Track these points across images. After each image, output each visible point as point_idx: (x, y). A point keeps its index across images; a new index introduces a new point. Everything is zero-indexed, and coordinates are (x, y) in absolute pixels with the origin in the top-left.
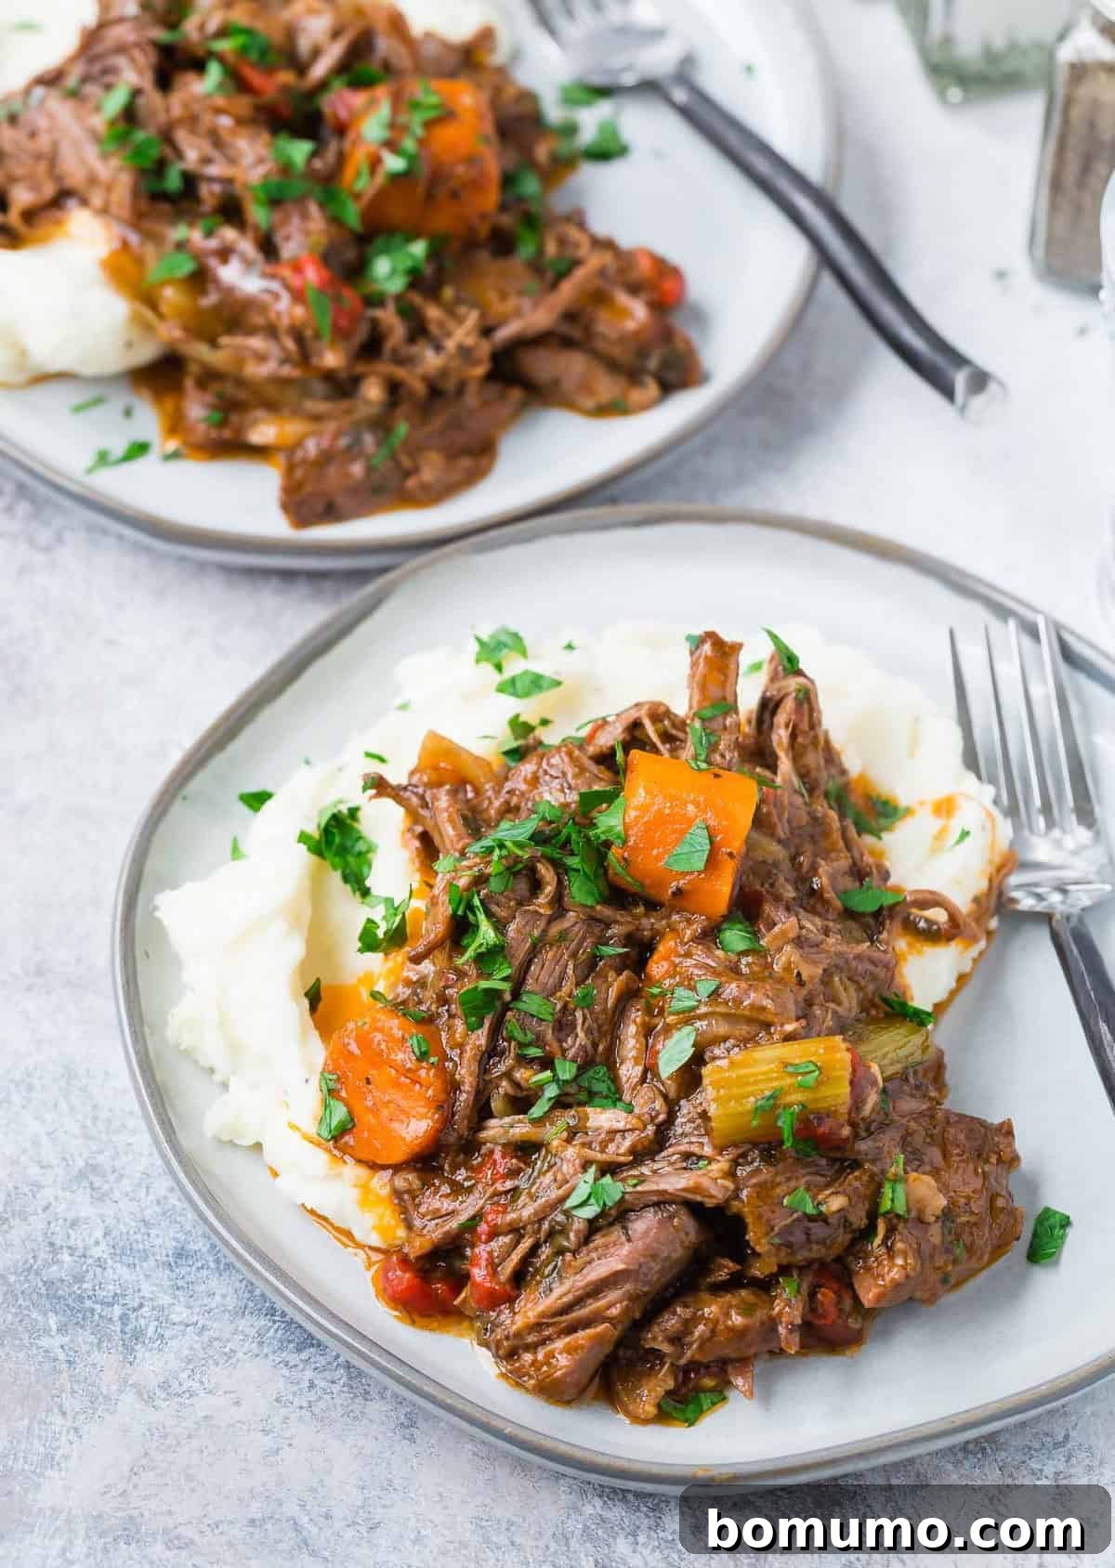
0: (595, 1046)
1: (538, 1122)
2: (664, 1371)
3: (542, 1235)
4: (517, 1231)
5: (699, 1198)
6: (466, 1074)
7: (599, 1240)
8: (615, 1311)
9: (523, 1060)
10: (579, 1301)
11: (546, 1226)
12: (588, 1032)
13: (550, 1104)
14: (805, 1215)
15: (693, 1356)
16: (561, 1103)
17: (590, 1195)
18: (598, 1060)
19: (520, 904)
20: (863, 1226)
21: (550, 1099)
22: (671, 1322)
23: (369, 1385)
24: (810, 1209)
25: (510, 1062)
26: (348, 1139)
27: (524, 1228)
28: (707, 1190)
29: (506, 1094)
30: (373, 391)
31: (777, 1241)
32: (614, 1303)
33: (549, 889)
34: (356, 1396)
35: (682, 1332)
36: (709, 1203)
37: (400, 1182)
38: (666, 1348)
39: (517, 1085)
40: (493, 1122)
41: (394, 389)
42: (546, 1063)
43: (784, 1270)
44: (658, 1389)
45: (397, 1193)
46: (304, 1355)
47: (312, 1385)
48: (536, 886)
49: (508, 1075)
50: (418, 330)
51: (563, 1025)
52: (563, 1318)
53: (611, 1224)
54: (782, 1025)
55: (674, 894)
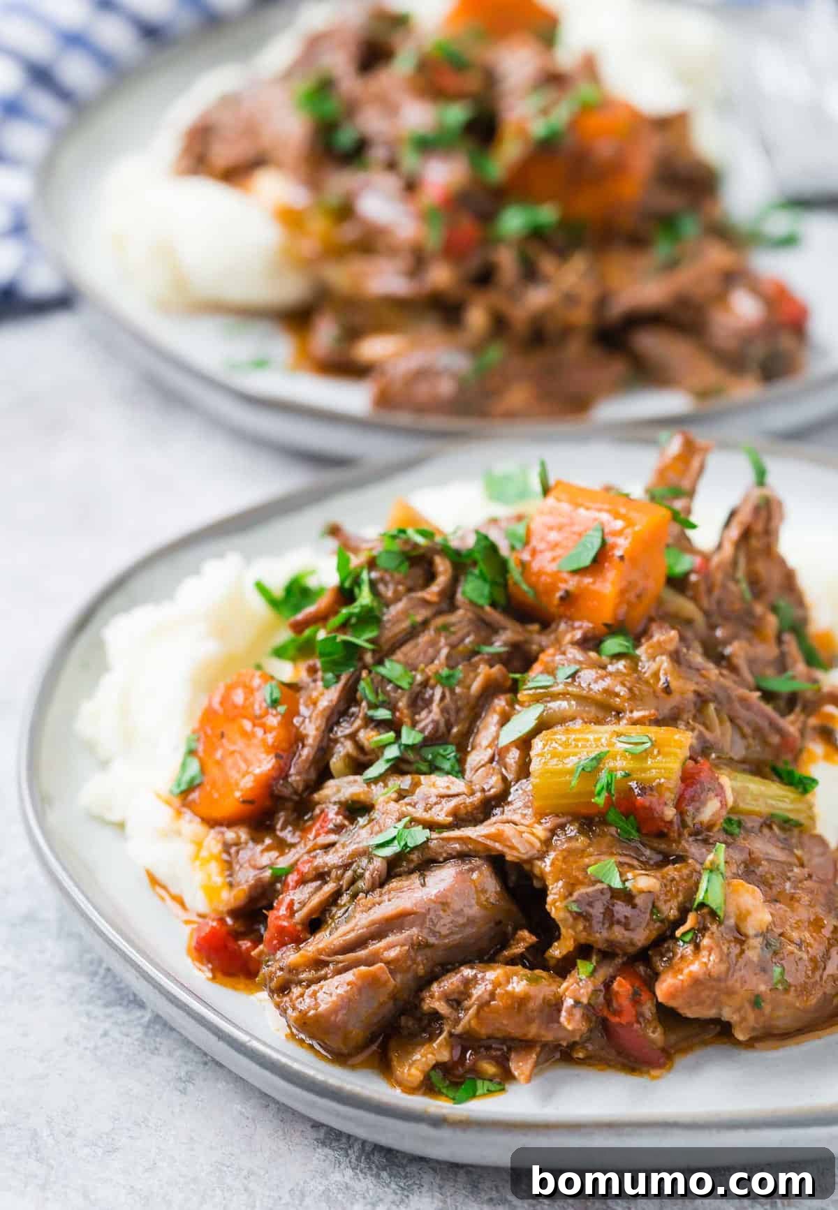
0: (449, 726)
1: (370, 782)
2: (441, 1038)
3: (344, 882)
4: (321, 876)
5: (498, 846)
6: (311, 729)
7: (394, 884)
8: (392, 954)
9: (370, 722)
10: (360, 943)
11: (349, 874)
12: (444, 711)
13: (387, 766)
14: (610, 888)
15: (469, 1022)
16: (398, 767)
17: (394, 838)
18: (451, 739)
19: (410, 590)
20: (672, 917)
21: (388, 761)
22: (450, 983)
23: (161, 1044)
24: (617, 883)
25: (358, 722)
26: (194, 796)
27: (328, 873)
28: (508, 839)
29: (348, 756)
30: (477, 318)
31: (575, 908)
32: (392, 947)
33: (442, 580)
34: (145, 1049)
35: (461, 993)
36: (510, 856)
37: (230, 835)
38: (442, 1007)
39: (360, 747)
40: (331, 783)
41: (499, 325)
42: (393, 726)
43: (584, 951)
44: (430, 1056)
45: (227, 847)
46: (109, 1011)
47: (105, 1034)
48: (431, 577)
49: (353, 737)
50: (530, 273)
51: (418, 701)
52: (340, 957)
53: (411, 872)
54: (631, 712)
55: (562, 598)
